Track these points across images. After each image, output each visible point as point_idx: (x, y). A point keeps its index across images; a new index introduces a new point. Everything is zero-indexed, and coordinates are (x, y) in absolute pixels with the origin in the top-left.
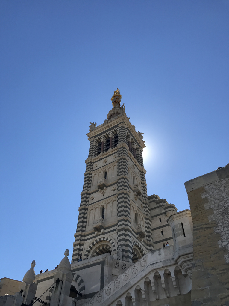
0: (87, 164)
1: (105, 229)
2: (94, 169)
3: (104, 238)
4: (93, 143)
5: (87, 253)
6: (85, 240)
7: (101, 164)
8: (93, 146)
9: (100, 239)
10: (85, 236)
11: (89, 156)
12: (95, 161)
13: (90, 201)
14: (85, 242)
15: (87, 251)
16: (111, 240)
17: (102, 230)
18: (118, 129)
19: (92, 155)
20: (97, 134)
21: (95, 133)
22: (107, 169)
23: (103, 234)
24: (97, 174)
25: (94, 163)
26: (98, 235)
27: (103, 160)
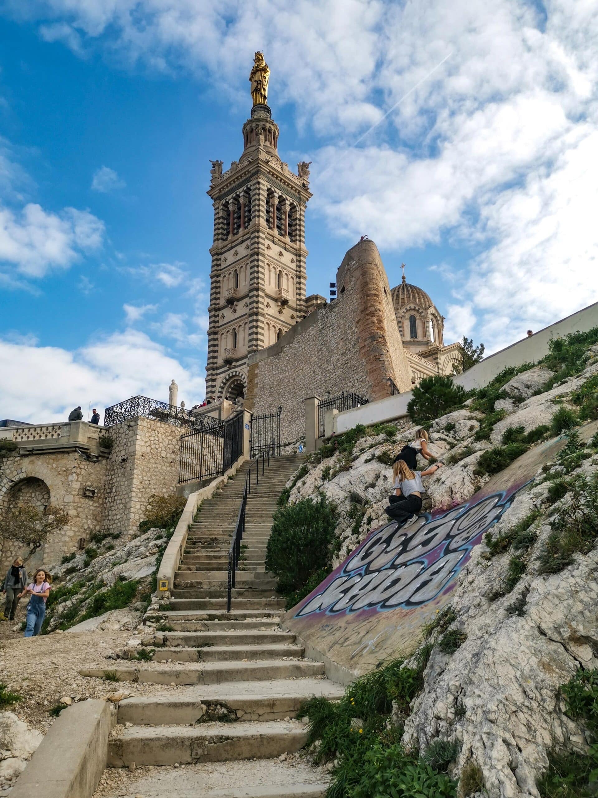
0: (213, 256)
1: (237, 360)
2: (223, 266)
3: (236, 372)
4: (218, 213)
5: (220, 390)
6: (217, 374)
7: (230, 257)
8: (219, 218)
9: (232, 373)
10: (217, 369)
11: (214, 241)
12: (223, 250)
13: (220, 321)
14: (218, 376)
15: (220, 387)
16: (242, 375)
17: (233, 364)
18: (251, 186)
19: (218, 239)
20: (223, 192)
21: (220, 190)
22: (238, 270)
23: (235, 367)
24: (227, 276)
25: (221, 254)
26: (230, 369)
27: (233, 251)
